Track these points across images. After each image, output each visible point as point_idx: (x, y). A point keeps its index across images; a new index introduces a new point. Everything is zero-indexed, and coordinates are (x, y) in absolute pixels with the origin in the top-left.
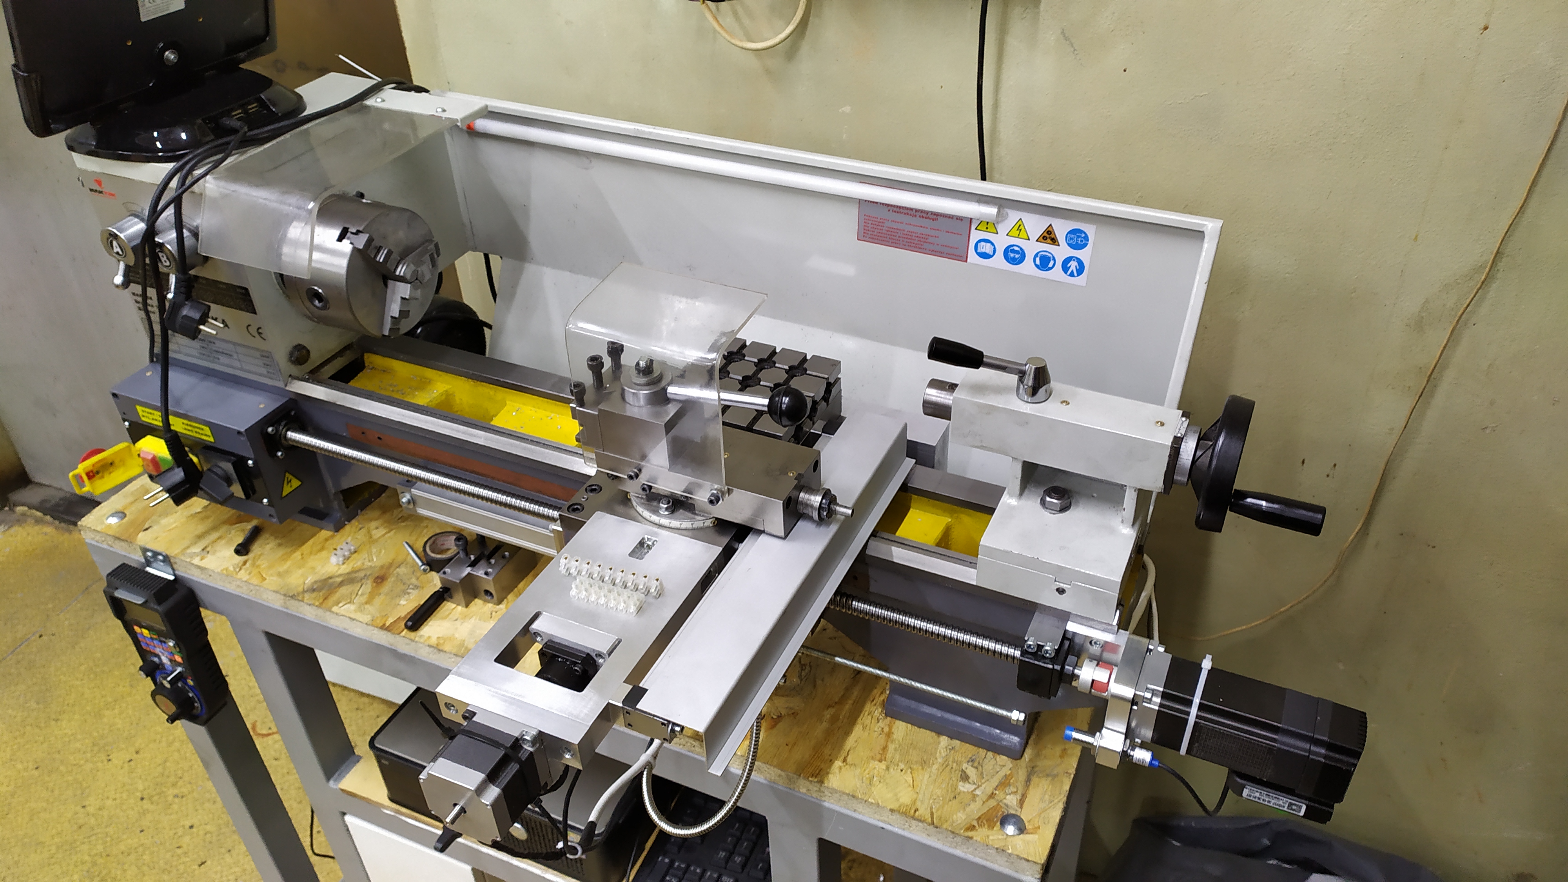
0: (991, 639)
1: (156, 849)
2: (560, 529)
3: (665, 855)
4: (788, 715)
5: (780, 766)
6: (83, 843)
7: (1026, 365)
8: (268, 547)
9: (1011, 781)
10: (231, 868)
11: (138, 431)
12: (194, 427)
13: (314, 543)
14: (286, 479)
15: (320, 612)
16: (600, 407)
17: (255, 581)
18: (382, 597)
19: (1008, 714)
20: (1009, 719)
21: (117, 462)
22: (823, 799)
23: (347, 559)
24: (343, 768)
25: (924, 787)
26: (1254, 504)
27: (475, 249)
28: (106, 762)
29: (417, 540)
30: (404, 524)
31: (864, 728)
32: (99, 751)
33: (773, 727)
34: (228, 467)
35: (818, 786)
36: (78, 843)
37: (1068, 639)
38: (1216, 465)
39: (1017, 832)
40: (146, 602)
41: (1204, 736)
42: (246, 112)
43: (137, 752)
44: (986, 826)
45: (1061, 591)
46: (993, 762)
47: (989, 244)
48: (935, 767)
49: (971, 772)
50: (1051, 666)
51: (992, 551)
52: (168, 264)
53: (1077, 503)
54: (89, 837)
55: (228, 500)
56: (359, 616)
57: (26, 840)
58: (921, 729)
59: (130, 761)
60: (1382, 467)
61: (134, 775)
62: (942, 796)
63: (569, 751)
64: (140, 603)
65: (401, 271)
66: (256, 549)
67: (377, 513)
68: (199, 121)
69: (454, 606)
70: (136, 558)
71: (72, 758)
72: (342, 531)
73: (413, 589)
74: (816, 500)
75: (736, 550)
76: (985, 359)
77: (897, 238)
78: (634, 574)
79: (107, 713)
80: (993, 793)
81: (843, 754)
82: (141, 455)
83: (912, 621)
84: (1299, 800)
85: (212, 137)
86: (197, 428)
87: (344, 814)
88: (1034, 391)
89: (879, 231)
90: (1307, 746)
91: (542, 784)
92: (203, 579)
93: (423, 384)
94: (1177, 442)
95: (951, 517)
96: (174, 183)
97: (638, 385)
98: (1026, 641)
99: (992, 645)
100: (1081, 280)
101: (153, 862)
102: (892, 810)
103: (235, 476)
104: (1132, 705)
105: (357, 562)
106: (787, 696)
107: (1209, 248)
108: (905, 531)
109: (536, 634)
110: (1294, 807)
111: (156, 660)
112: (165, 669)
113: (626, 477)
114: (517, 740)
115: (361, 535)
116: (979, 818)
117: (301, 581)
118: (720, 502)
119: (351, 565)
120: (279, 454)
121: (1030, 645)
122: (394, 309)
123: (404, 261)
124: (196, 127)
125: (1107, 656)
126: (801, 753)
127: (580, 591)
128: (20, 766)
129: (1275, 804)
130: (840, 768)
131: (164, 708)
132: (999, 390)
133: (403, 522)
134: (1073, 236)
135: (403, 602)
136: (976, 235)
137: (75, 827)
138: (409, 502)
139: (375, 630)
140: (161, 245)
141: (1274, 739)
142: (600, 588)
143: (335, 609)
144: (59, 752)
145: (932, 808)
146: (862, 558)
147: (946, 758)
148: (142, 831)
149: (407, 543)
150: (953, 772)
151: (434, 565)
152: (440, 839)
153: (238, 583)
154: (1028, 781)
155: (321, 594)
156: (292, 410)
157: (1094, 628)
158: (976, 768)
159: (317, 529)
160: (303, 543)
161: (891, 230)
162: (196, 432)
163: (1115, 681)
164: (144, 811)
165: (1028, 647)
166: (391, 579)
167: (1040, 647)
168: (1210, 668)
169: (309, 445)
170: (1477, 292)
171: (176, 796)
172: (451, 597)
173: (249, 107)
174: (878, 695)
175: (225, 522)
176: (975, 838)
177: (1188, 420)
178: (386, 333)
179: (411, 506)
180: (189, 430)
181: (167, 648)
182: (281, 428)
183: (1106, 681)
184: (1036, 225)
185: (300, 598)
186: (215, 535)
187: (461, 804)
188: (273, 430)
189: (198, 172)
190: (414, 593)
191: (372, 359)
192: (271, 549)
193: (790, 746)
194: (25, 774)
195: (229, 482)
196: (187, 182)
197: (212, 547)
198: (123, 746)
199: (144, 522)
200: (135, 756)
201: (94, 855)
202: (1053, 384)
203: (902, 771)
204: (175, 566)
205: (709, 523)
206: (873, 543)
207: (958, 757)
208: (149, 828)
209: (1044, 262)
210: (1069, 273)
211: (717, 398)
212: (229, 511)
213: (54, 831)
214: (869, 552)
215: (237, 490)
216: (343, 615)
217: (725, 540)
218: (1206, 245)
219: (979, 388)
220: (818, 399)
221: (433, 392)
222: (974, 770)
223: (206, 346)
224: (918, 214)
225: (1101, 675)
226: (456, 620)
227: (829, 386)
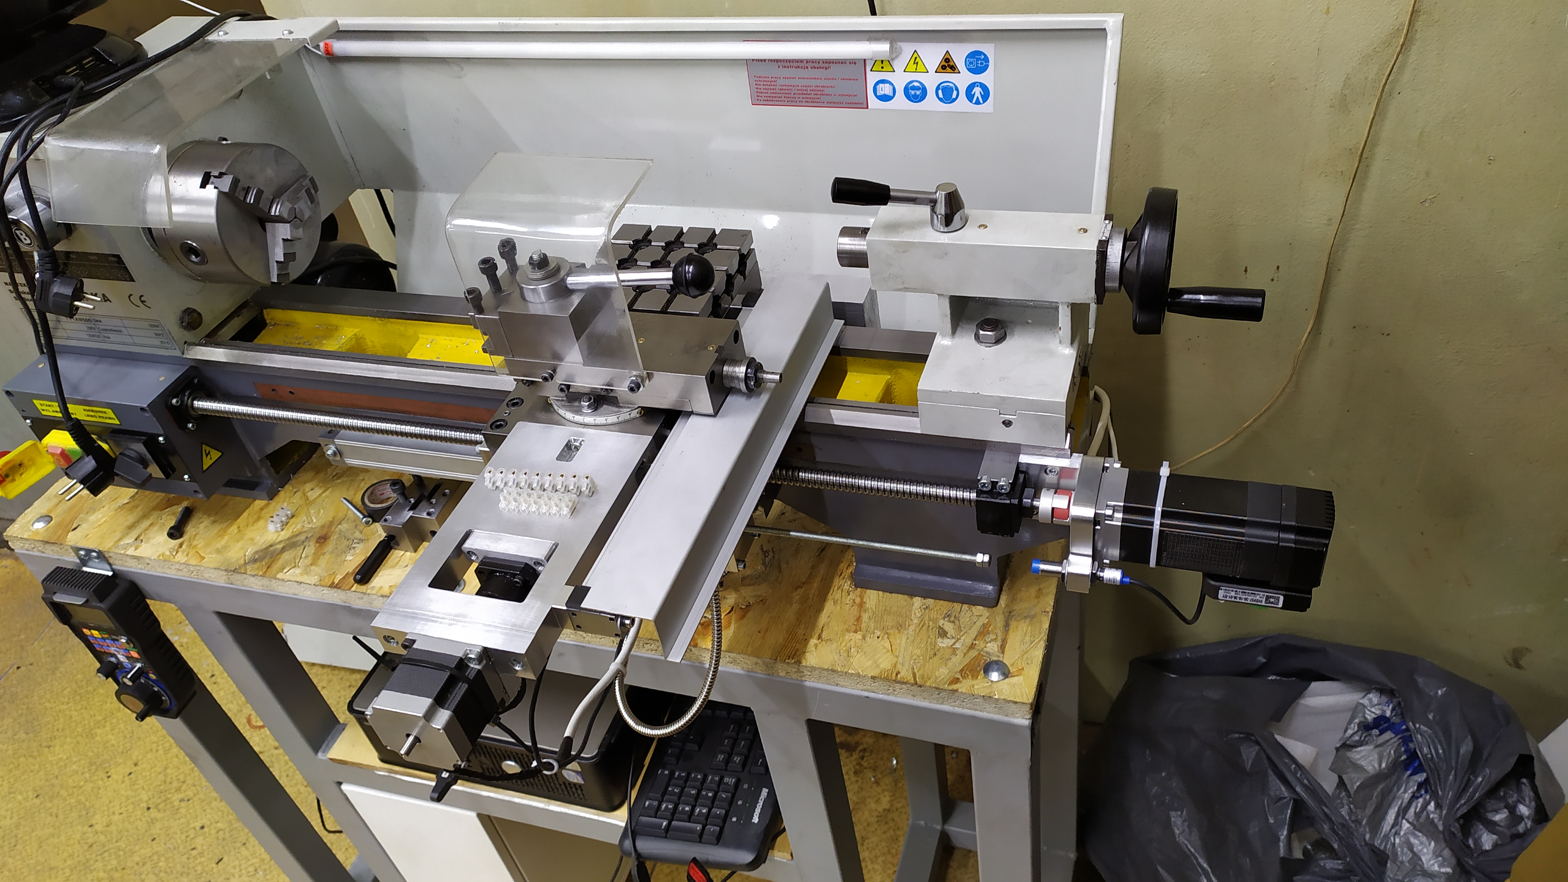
0: (944, 486)
1: (170, 855)
2: (487, 449)
3: (664, 768)
4: (757, 602)
5: (756, 654)
6: (96, 861)
7: (936, 193)
8: (202, 526)
9: (990, 629)
10: (249, 860)
11: (42, 427)
12: (97, 412)
13: (249, 515)
14: (204, 453)
15: (265, 581)
16: (499, 310)
17: (193, 562)
18: (327, 556)
19: (973, 558)
20: (973, 563)
21: (25, 462)
22: (803, 679)
23: (284, 525)
24: (329, 738)
25: (902, 649)
26: (1191, 299)
27: (363, 186)
28: (106, 779)
29: (355, 494)
30: (339, 481)
31: (835, 603)
32: (97, 770)
33: (743, 617)
34: (140, 448)
35: (796, 666)
36: (92, 862)
37: (1023, 472)
38: (1145, 263)
39: (1001, 678)
40: (87, 601)
41: (1171, 544)
42: (81, 67)
43: (136, 765)
44: (970, 677)
45: (1007, 423)
46: (969, 614)
47: (887, 85)
48: (912, 628)
49: (948, 627)
50: (1008, 502)
51: (931, 395)
52: (28, 241)
53: (1012, 334)
54: (101, 854)
55: (145, 484)
56: (305, 579)
57: (38, 868)
58: (893, 594)
59: (130, 774)
60: (1326, 260)
61: (137, 787)
62: (922, 655)
63: (519, 663)
64: (80, 603)
65: (275, 210)
66: (190, 530)
67: (310, 475)
68: (31, 83)
69: (403, 552)
70: (70, 560)
71: (70, 781)
72: (276, 499)
73: (358, 543)
74: (741, 370)
75: (666, 437)
76: (892, 193)
77: (792, 95)
78: (562, 476)
79: (99, 731)
80: (972, 644)
81: (817, 632)
82: (49, 451)
83: (862, 482)
84: (1276, 591)
85: (48, 97)
86: (99, 412)
87: (340, 783)
88: (948, 220)
89: (772, 91)
90: (1276, 534)
91: (498, 701)
92: (141, 569)
93: (330, 331)
94: (1103, 246)
95: (890, 374)
96: (14, 153)
97: (537, 280)
98: (979, 480)
99: (946, 492)
100: (987, 107)
101: (169, 868)
102: (873, 678)
103: (149, 456)
104: (1095, 525)
105: (296, 526)
106: (754, 584)
107: (1113, 43)
108: (844, 394)
109: (470, 553)
110: (1272, 600)
111: (113, 660)
112: (125, 668)
113: (541, 380)
114: (461, 660)
115: (297, 499)
116: (962, 670)
117: (241, 554)
118: (641, 389)
119: (291, 530)
120: (190, 425)
121: (984, 484)
122: (278, 254)
123: (277, 200)
124: (29, 90)
125: (1064, 482)
126: (776, 637)
127: (509, 503)
128: (20, 797)
129: (1253, 600)
130: (816, 645)
131: (131, 707)
132: (912, 226)
133: (337, 479)
134: (971, 60)
135: (349, 558)
136: (872, 78)
137: (86, 847)
138: (335, 454)
139: (326, 591)
140: (17, 222)
141: (1241, 532)
142: (529, 495)
143: (280, 576)
144: (57, 777)
145: (913, 669)
146: (801, 429)
147: (922, 618)
148: (153, 840)
149: (345, 498)
150: (930, 631)
151: (375, 516)
152: (435, 789)
153: (177, 566)
154: (1007, 626)
155: (264, 563)
156: (194, 378)
157: (1046, 456)
158: (953, 622)
159: (251, 500)
160: (238, 516)
161: (784, 88)
162: (100, 417)
163: (1073, 504)
164: (152, 820)
165: (982, 487)
166: (334, 537)
167: (994, 484)
168: (1168, 474)
169: (218, 411)
170: (1398, 56)
171: (182, 800)
172: (398, 545)
173: (84, 62)
174: (845, 568)
175: (154, 509)
176: (960, 690)
177: (1111, 222)
178: (275, 280)
179: (338, 458)
180: (92, 416)
181: (120, 645)
182: (186, 398)
183: (1066, 507)
184: (932, 54)
185: (243, 571)
186: (146, 523)
187: (414, 733)
188: (177, 402)
189: (36, 137)
190: (360, 547)
191: (271, 315)
192: (205, 527)
193: (762, 632)
194: (27, 804)
195: (145, 464)
196: (28, 147)
197: (145, 534)
198: (121, 761)
199: (72, 522)
200: (134, 769)
201: (110, 871)
202: (968, 210)
203: (878, 637)
204: (111, 561)
205: (635, 414)
206: (810, 409)
207: (934, 615)
208: (159, 835)
209: (947, 94)
210: (974, 101)
211: (616, 280)
212: (157, 497)
213: (65, 854)
214: (809, 419)
215: (155, 470)
216: (290, 581)
217: (654, 429)
218: (1110, 42)
219: (892, 227)
220: (732, 272)
221: (342, 338)
222: (951, 625)
223: (93, 326)
224: (809, 65)
225: (1061, 502)
226: (407, 566)
227: (743, 258)
